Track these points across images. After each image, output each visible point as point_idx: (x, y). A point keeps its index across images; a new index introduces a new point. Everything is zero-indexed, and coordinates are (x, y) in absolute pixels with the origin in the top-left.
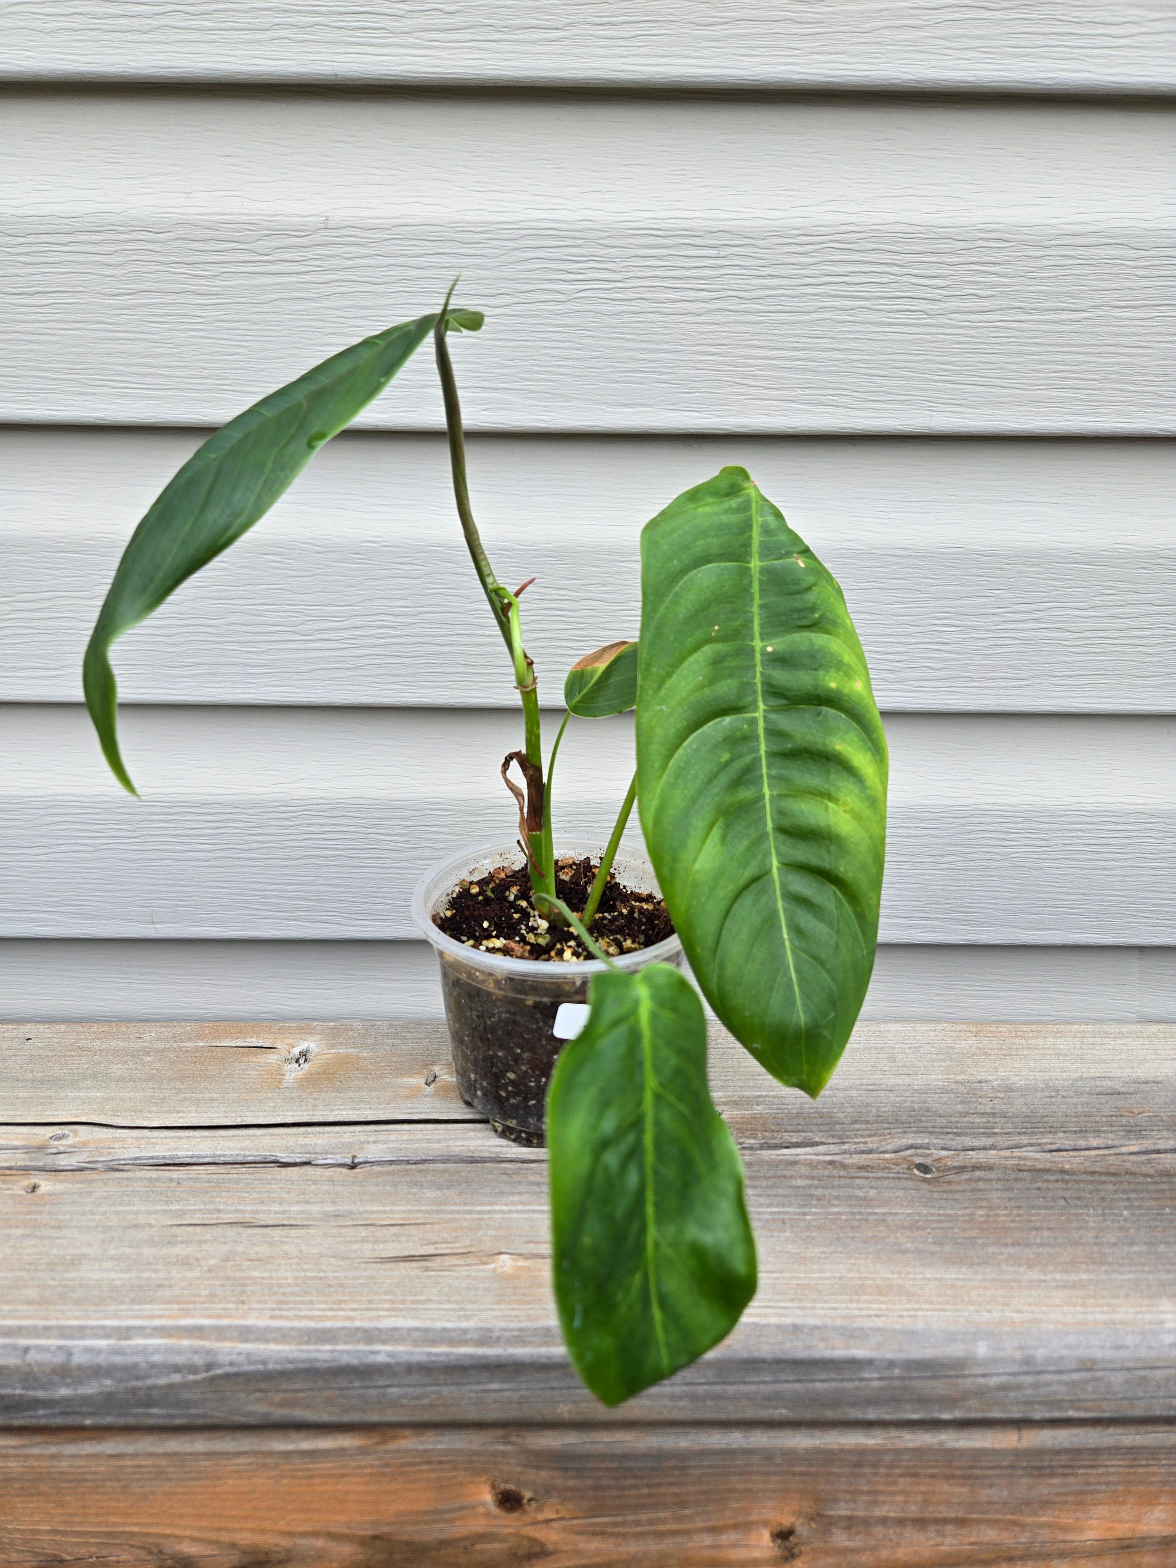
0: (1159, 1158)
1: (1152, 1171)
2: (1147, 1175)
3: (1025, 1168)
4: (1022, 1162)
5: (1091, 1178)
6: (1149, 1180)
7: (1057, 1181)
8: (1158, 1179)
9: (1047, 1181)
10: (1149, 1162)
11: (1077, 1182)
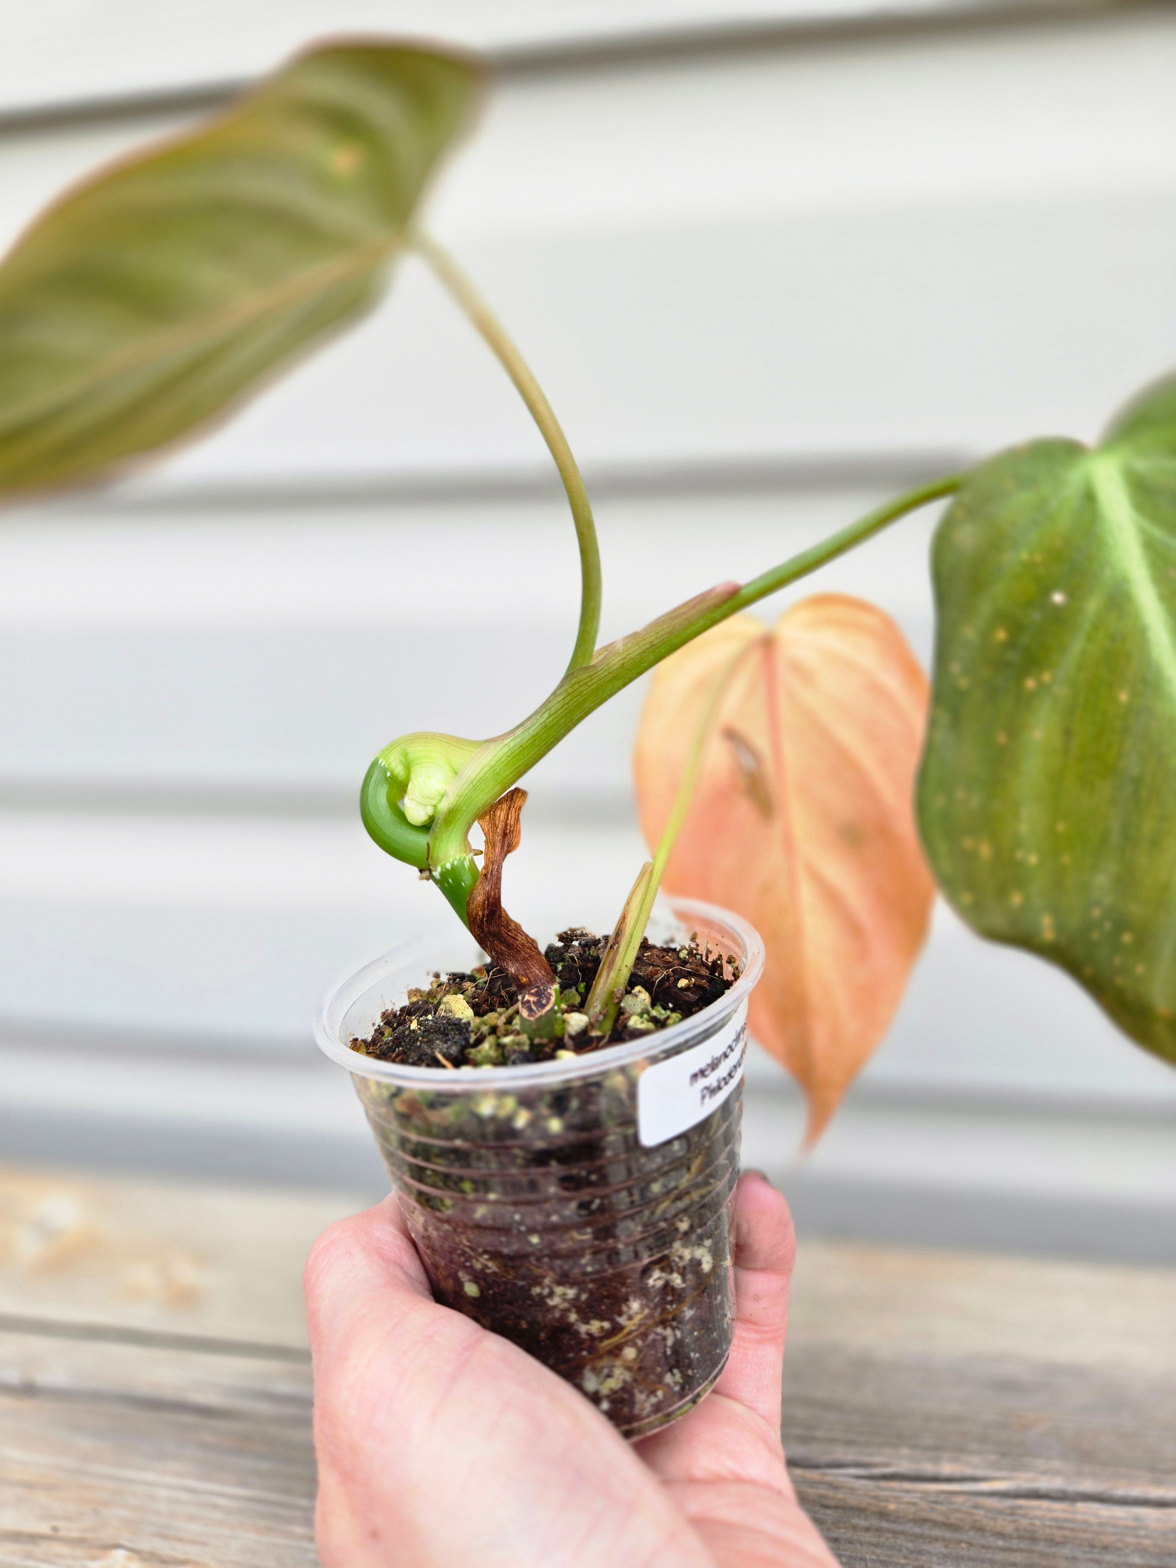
0: (1030, 1508)
1: (1009, 1529)
2: (1001, 1535)
3: (832, 1503)
4: (831, 1493)
5: (917, 1530)
6: (1000, 1543)
7: (867, 1529)
8: (1015, 1543)
9: (854, 1528)
10: (1013, 1511)
11: (895, 1533)
